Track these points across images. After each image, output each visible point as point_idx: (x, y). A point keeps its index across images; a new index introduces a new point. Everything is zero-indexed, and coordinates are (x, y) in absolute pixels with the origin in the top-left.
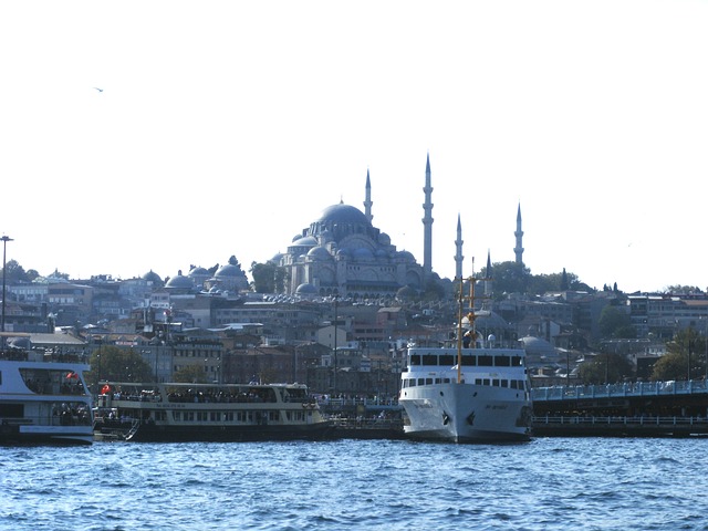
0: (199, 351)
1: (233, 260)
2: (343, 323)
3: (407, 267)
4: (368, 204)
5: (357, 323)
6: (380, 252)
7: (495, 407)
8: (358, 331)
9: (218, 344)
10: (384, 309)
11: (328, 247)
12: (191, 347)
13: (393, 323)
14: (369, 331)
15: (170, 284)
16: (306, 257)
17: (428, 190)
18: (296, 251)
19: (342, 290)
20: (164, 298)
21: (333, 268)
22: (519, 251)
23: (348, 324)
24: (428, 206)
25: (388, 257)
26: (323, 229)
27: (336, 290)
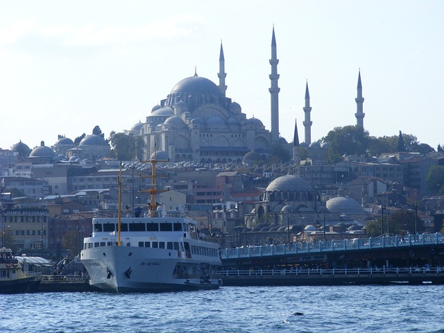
0: (27, 217)
1: (97, 130)
2: (186, 187)
3: (256, 134)
4: (222, 75)
5: (199, 187)
6: (231, 120)
7: (149, 264)
8: (199, 194)
9: (45, 211)
10: (222, 174)
11: (183, 117)
12: (19, 214)
13: (230, 186)
14: (209, 194)
15: (34, 155)
16: (163, 127)
17: (274, 62)
18: (153, 121)
19: (196, 156)
20: (27, 167)
21: (187, 136)
22: (360, 116)
23: (190, 187)
24: (274, 77)
25: (239, 124)
26: (178, 100)
27: (190, 155)
